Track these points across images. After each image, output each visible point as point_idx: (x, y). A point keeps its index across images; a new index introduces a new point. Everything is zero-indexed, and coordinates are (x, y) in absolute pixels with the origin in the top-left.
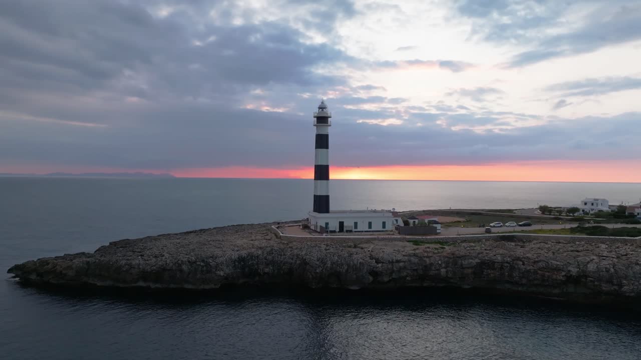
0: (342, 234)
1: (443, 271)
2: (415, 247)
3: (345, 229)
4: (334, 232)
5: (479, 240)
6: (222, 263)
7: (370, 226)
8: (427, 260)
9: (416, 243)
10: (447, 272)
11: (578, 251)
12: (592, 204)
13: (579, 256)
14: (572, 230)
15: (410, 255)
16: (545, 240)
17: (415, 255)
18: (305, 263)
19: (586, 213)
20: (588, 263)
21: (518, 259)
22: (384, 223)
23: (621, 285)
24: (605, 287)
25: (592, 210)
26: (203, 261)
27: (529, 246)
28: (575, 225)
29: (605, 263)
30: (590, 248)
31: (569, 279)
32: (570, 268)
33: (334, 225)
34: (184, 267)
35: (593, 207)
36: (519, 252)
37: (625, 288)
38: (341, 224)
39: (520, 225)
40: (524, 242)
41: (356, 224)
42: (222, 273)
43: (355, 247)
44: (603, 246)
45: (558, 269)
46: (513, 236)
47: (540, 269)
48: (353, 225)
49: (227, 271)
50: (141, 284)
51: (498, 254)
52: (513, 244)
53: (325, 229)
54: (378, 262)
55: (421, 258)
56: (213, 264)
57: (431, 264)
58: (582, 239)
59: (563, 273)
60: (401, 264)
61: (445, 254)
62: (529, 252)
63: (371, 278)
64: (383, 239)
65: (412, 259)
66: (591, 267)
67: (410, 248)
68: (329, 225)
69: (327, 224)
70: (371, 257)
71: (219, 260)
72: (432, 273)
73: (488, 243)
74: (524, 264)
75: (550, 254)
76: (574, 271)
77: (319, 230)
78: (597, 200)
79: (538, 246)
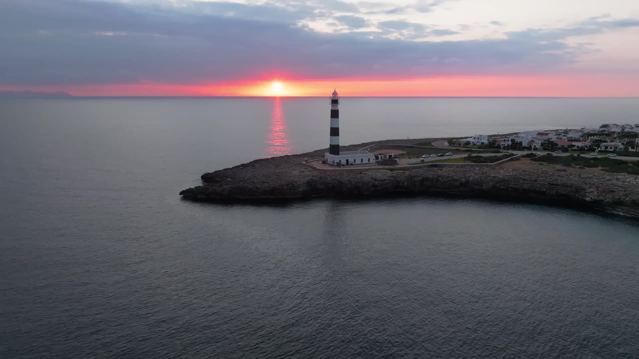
0: (347, 166)
1: (406, 183)
2: (392, 172)
3: (349, 163)
4: (343, 165)
5: (420, 167)
6: (301, 185)
7: (362, 161)
8: (398, 178)
9: (391, 170)
10: (408, 184)
11: (466, 171)
12: (478, 139)
13: (466, 174)
14: (465, 159)
15: (390, 177)
16: (451, 166)
17: (393, 177)
18: (341, 183)
19: (474, 145)
20: (470, 177)
21: (440, 176)
22: (369, 159)
23: (482, 186)
24: (476, 187)
25: (478, 142)
26: (291, 184)
27: (444, 169)
28: (466, 155)
29: (477, 177)
30: (472, 169)
31: (462, 184)
32: (462, 180)
33: (344, 162)
34: (284, 187)
35: (478, 141)
36: (440, 173)
37: (484, 187)
38: (347, 161)
39: (438, 156)
40: (442, 168)
41: (355, 160)
42: (301, 189)
43: (361, 173)
44: (477, 168)
45: (457, 180)
46: (436, 165)
47: (449, 181)
48: (353, 161)
49: (304, 188)
50: (264, 197)
51: (431, 174)
52: (437, 168)
53: (339, 164)
54: (376, 180)
55: (395, 178)
56: (296, 185)
57: (400, 181)
58: (469, 165)
59: (459, 182)
60: (387, 181)
61: (406, 175)
62: (444, 172)
63: (373, 189)
64: (374, 169)
65: (392, 178)
66: (471, 179)
67: (389, 173)
68: (342, 162)
69: (340, 161)
70: (372, 178)
71: (299, 183)
72: (401, 184)
73: (425, 168)
74: (442, 178)
75: (454, 174)
76: (463, 180)
77: (336, 164)
78: (481, 136)
79: (449, 169)
